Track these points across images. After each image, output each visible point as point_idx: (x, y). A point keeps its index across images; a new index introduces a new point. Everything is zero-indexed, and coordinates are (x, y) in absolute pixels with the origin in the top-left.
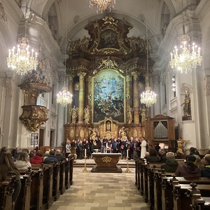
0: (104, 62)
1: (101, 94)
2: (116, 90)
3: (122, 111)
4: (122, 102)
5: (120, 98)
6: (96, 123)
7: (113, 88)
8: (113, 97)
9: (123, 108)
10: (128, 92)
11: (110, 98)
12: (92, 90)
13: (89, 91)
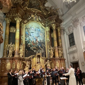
0: (32, 16)
1: (30, 37)
2: (40, 35)
3: (45, 50)
4: (44, 43)
5: (43, 41)
6: (26, 58)
7: (38, 34)
8: (38, 40)
9: (45, 48)
10: (48, 37)
11: (36, 40)
12: (24, 33)
13: (22, 33)
